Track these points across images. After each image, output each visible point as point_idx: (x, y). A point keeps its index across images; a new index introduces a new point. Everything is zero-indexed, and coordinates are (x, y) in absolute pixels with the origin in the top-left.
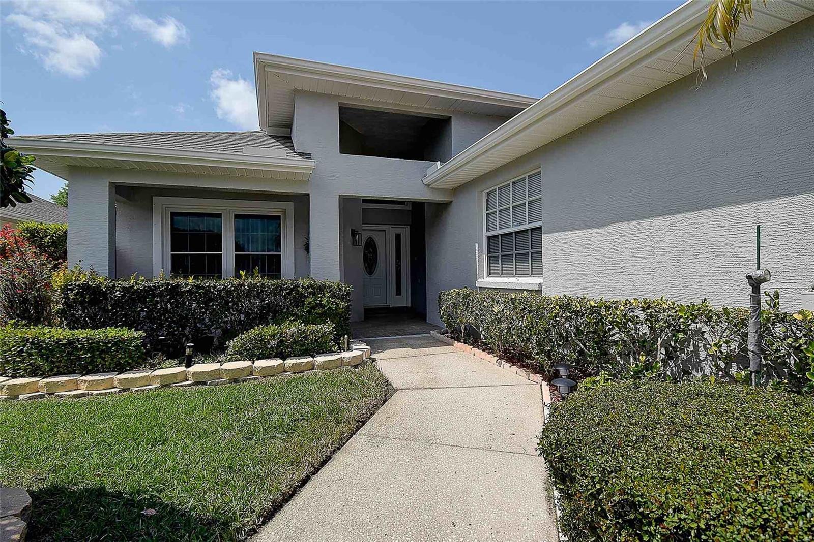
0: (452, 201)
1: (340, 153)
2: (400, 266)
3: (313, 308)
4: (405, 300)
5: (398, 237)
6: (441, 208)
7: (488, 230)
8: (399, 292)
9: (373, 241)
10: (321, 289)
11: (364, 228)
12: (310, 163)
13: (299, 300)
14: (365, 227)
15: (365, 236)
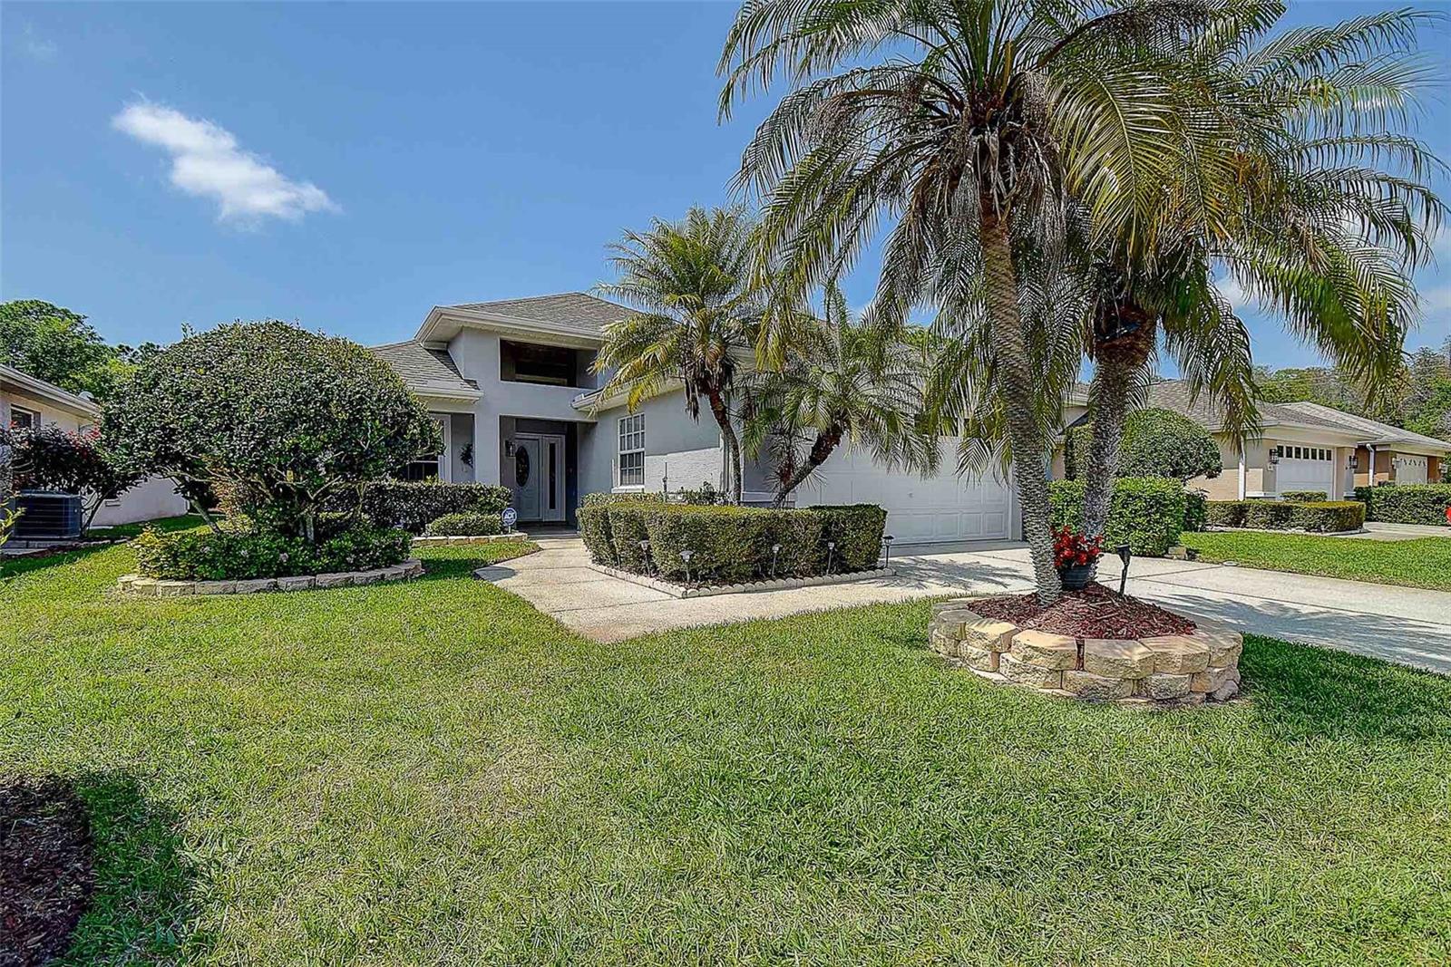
0: (596, 423)
1: (502, 379)
2: (554, 478)
3: (483, 505)
4: (559, 515)
5: (552, 447)
6: (590, 427)
7: (621, 450)
8: (552, 506)
9: (525, 451)
10: (490, 491)
11: (517, 436)
12: (480, 393)
13: (473, 499)
14: (519, 435)
15: (517, 444)
